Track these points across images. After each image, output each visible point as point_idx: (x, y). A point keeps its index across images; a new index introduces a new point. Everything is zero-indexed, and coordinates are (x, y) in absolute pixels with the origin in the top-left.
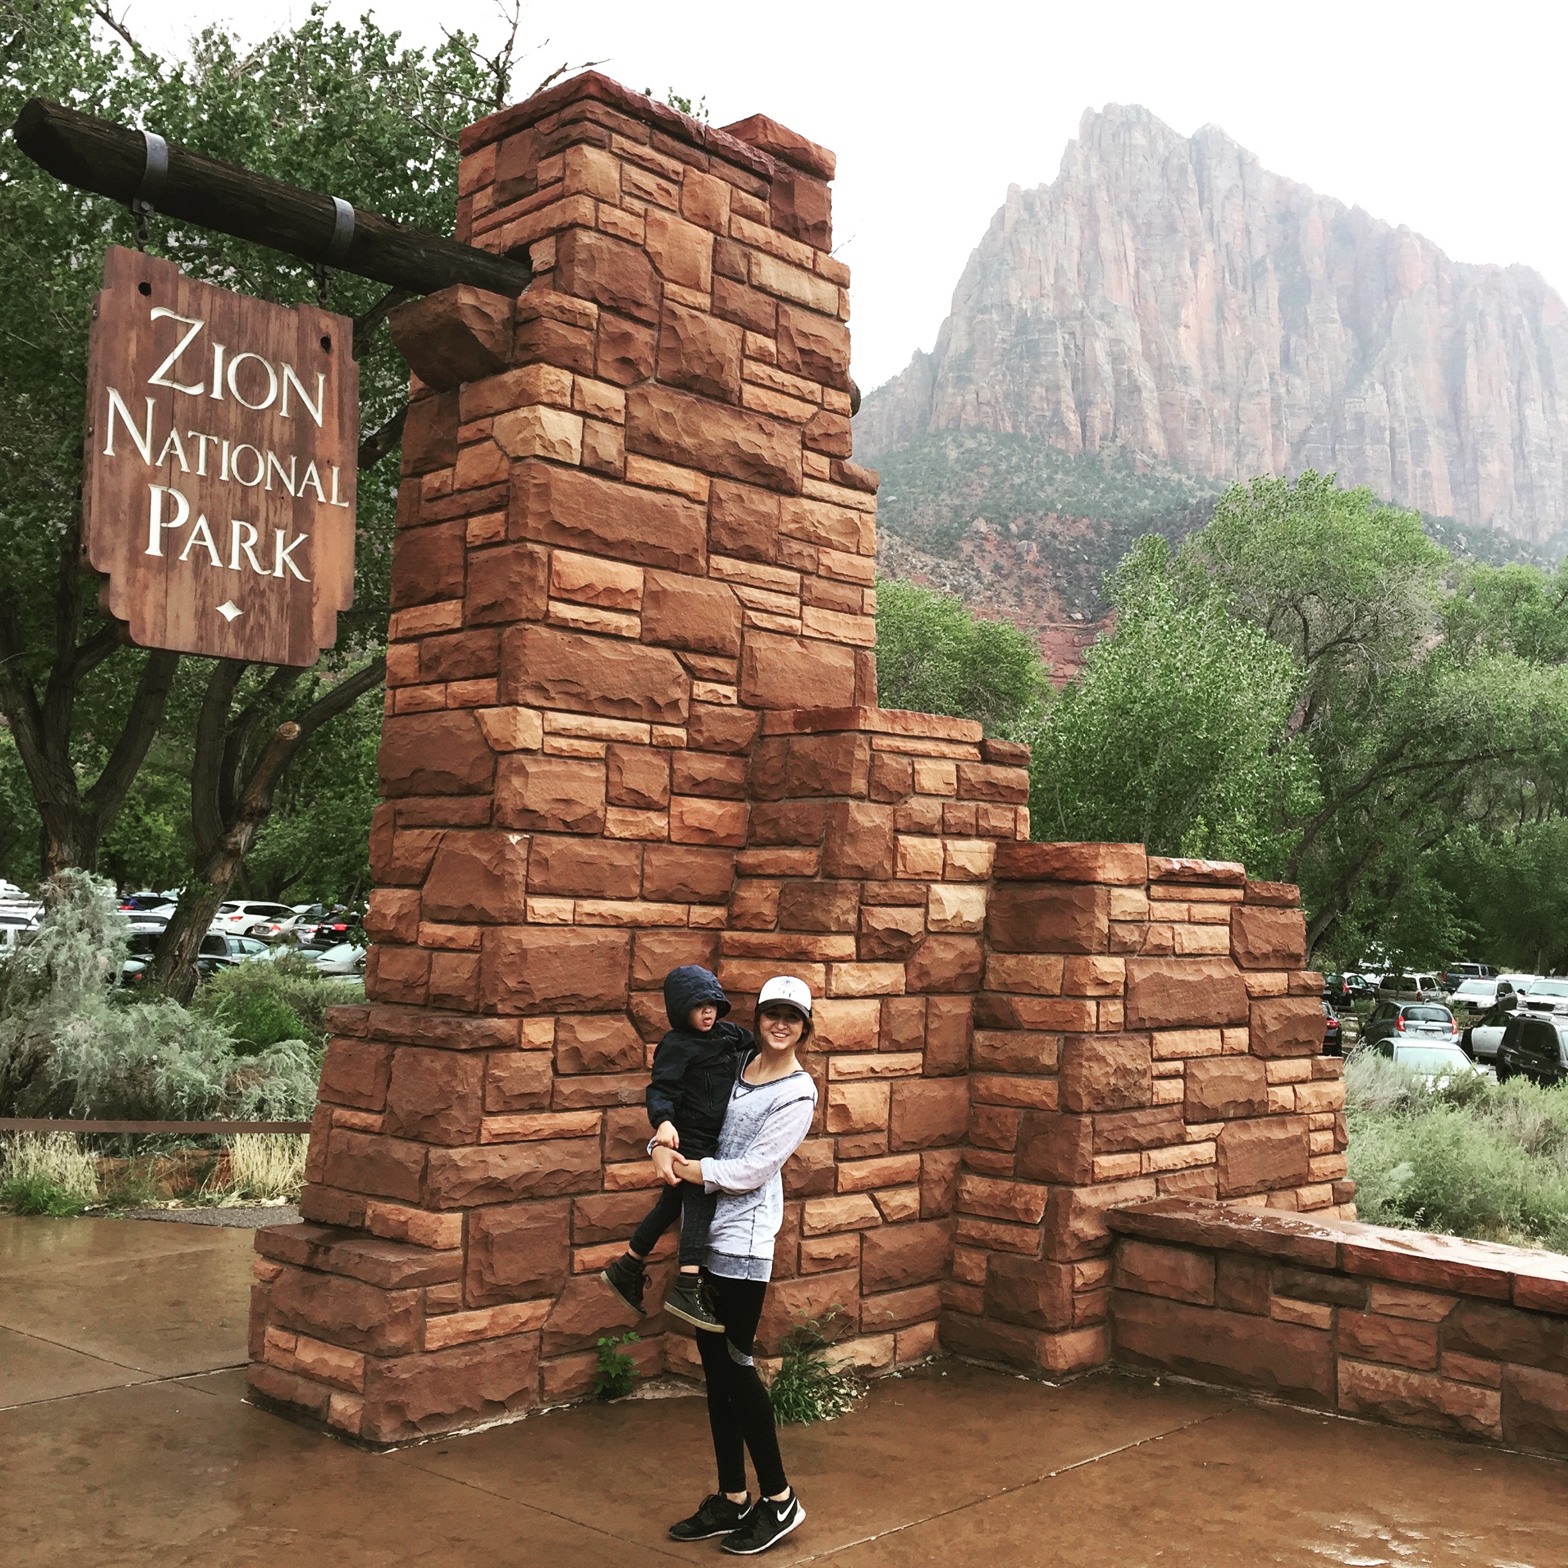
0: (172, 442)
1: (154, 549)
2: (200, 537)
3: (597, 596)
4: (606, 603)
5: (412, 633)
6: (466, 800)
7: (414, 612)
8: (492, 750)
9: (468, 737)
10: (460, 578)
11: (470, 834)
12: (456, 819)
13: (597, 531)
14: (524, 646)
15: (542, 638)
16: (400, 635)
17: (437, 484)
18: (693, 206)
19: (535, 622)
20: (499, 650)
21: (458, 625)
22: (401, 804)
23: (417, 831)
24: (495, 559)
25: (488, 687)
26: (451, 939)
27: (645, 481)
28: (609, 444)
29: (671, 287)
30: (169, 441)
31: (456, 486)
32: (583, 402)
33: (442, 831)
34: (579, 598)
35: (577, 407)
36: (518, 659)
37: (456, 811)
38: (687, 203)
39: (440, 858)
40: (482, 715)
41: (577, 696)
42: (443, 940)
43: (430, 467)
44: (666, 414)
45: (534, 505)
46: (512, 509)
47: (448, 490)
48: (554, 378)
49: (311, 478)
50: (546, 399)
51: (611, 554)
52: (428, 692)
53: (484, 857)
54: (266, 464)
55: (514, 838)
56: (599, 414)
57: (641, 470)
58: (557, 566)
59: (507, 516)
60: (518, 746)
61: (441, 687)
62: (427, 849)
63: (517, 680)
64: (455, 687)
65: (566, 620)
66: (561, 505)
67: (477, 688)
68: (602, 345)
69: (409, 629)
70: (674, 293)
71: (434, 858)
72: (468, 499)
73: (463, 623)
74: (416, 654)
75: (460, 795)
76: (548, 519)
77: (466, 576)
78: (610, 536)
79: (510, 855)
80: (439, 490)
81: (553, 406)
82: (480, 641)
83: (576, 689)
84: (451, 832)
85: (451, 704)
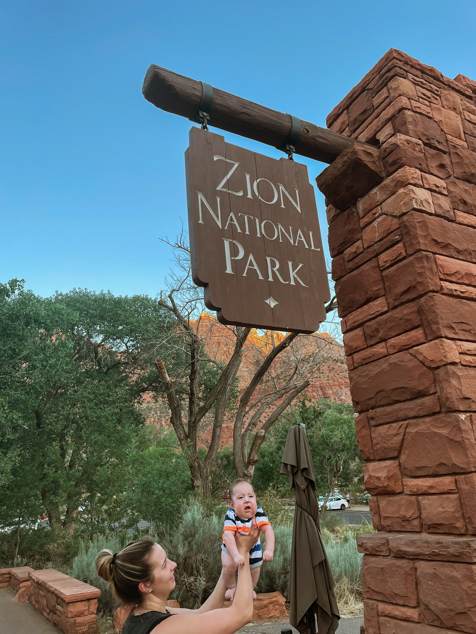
0: (231, 217)
1: (229, 270)
2: (251, 264)
3: (462, 278)
4: (467, 282)
5: (356, 324)
6: (419, 401)
7: (355, 313)
8: (429, 368)
9: (411, 364)
10: (381, 286)
11: (428, 419)
12: (412, 414)
13: (453, 244)
14: (436, 304)
15: (443, 300)
16: (348, 328)
17: (354, 250)
18: (448, 104)
19: (437, 292)
20: (420, 311)
21: (386, 309)
22: (371, 413)
23: (387, 426)
24: (403, 266)
25: (418, 334)
26: (431, 487)
27: (465, 222)
28: (445, 203)
29: (449, 137)
30: (230, 217)
31: (365, 247)
32: (429, 184)
33: (406, 422)
34: (454, 279)
35: (426, 186)
36: (434, 312)
37: (412, 409)
38: (445, 103)
39: (409, 438)
40: (417, 351)
41: (469, 331)
42: (425, 488)
43: (347, 246)
44: (466, 190)
45: (420, 232)
46: (406, 239)
47: (362, 250)
48: (413, 171)
49: (300, 237)
50: (412, 182)
51: (461, 258)
52: (374, 350)
53: (444, 432)
54: (279, 230)
55: (463, 416)
56: (437, 189)
57: (462, 217)
58: (439, 262)
59: (404, 244)
60: (449, 361)
61: (383, 344)
62: (396, 435)
63: (437, 323)
64: (392, 341)
65: (451, 290)
66: (434, 230)
67: (408, 337)
68: (429, 159)
69: (355, 322)
70: (451, 139)
71: (403, 440)
72: (376, 247)
73: (388, 307)
74: (362, 333)
75: (411, 399)
76: (430, 238)
77: (384, 284)
78: (460, 248)
79: (463, 427)
80: (355, 252)
81: (415, 185)
82: (405, 311)
83: (468, 328)
84: (411, 421)
85: (391, 351)
